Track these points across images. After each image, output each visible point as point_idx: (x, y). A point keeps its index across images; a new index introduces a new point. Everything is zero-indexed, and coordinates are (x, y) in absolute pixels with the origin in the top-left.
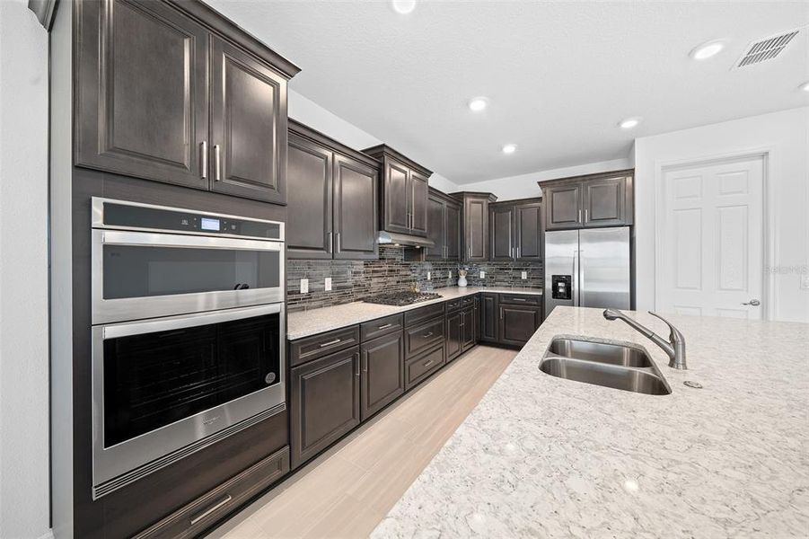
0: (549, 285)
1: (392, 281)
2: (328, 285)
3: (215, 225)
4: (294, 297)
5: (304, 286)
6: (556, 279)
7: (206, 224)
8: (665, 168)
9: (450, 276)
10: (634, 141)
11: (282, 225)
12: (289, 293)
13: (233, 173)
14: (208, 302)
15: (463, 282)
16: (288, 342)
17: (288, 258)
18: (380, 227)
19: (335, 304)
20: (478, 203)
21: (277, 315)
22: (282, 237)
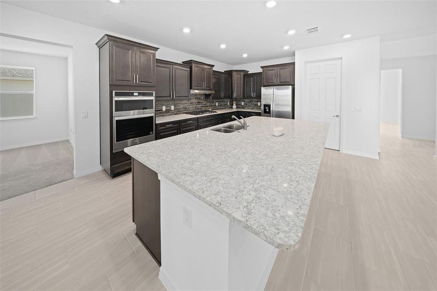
0: (262, 108)
1: (199, 106)
2: (173, 108)
3: (137, 94)
4: (161, 112)
5: (164, 108)
6: (265, 106)
7: (135, 94)
8: (306, 63)
9: (228, 104)
10: (295, 52)
11: (154, 92)
12: (157, 111)
13: (141, 81)
14: (134, 113)
15: (234, 106)
16: (156, 124)
17: (156, 100)
18: (191, 88)
19: (175, 114)
20: (238, 74)
21: (153, 117)
22: (154, 95)
